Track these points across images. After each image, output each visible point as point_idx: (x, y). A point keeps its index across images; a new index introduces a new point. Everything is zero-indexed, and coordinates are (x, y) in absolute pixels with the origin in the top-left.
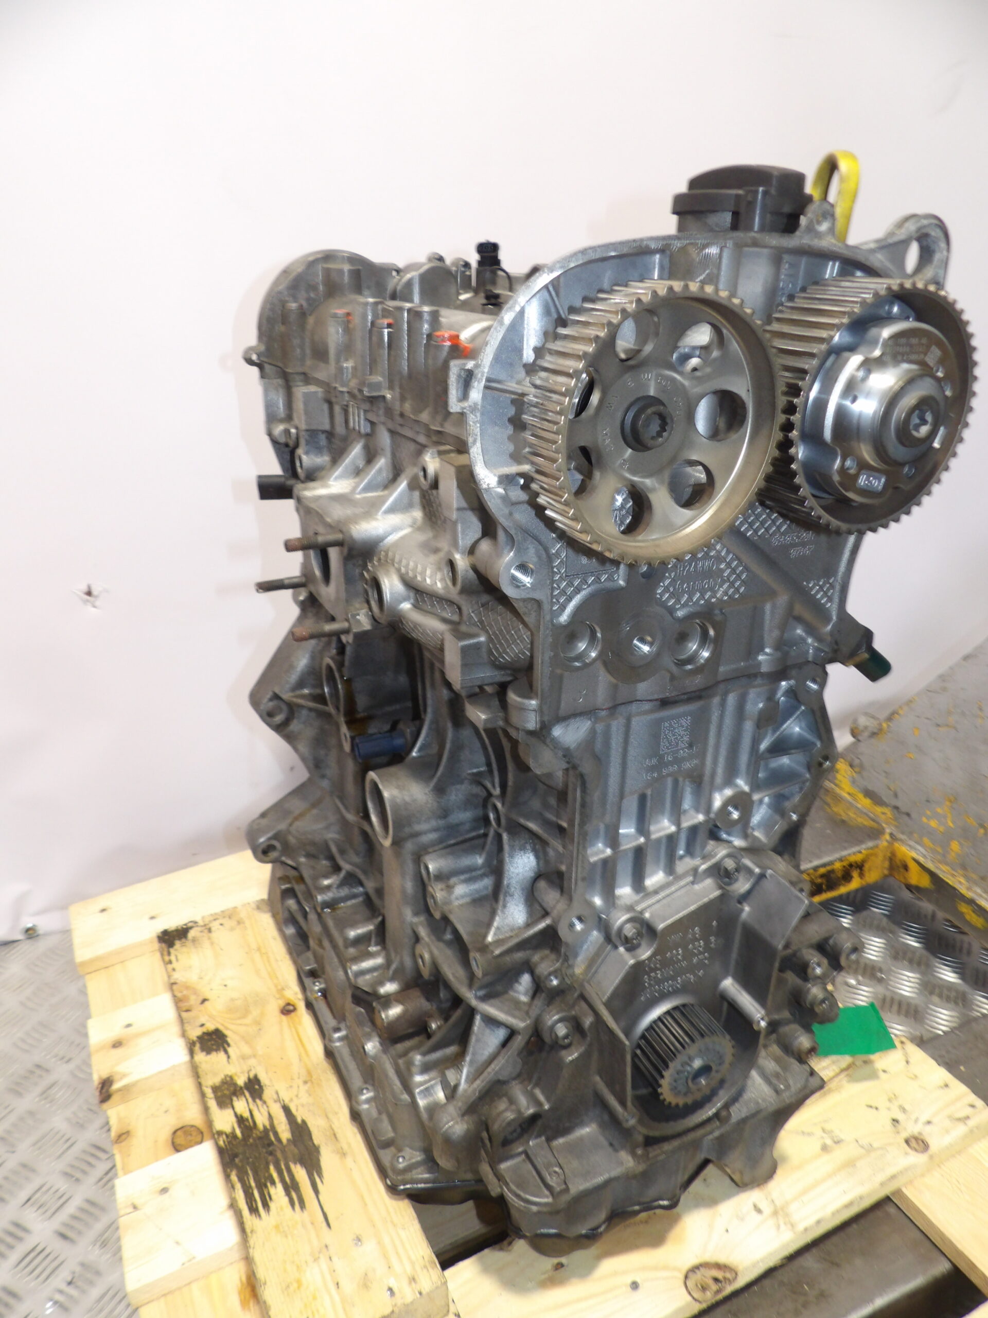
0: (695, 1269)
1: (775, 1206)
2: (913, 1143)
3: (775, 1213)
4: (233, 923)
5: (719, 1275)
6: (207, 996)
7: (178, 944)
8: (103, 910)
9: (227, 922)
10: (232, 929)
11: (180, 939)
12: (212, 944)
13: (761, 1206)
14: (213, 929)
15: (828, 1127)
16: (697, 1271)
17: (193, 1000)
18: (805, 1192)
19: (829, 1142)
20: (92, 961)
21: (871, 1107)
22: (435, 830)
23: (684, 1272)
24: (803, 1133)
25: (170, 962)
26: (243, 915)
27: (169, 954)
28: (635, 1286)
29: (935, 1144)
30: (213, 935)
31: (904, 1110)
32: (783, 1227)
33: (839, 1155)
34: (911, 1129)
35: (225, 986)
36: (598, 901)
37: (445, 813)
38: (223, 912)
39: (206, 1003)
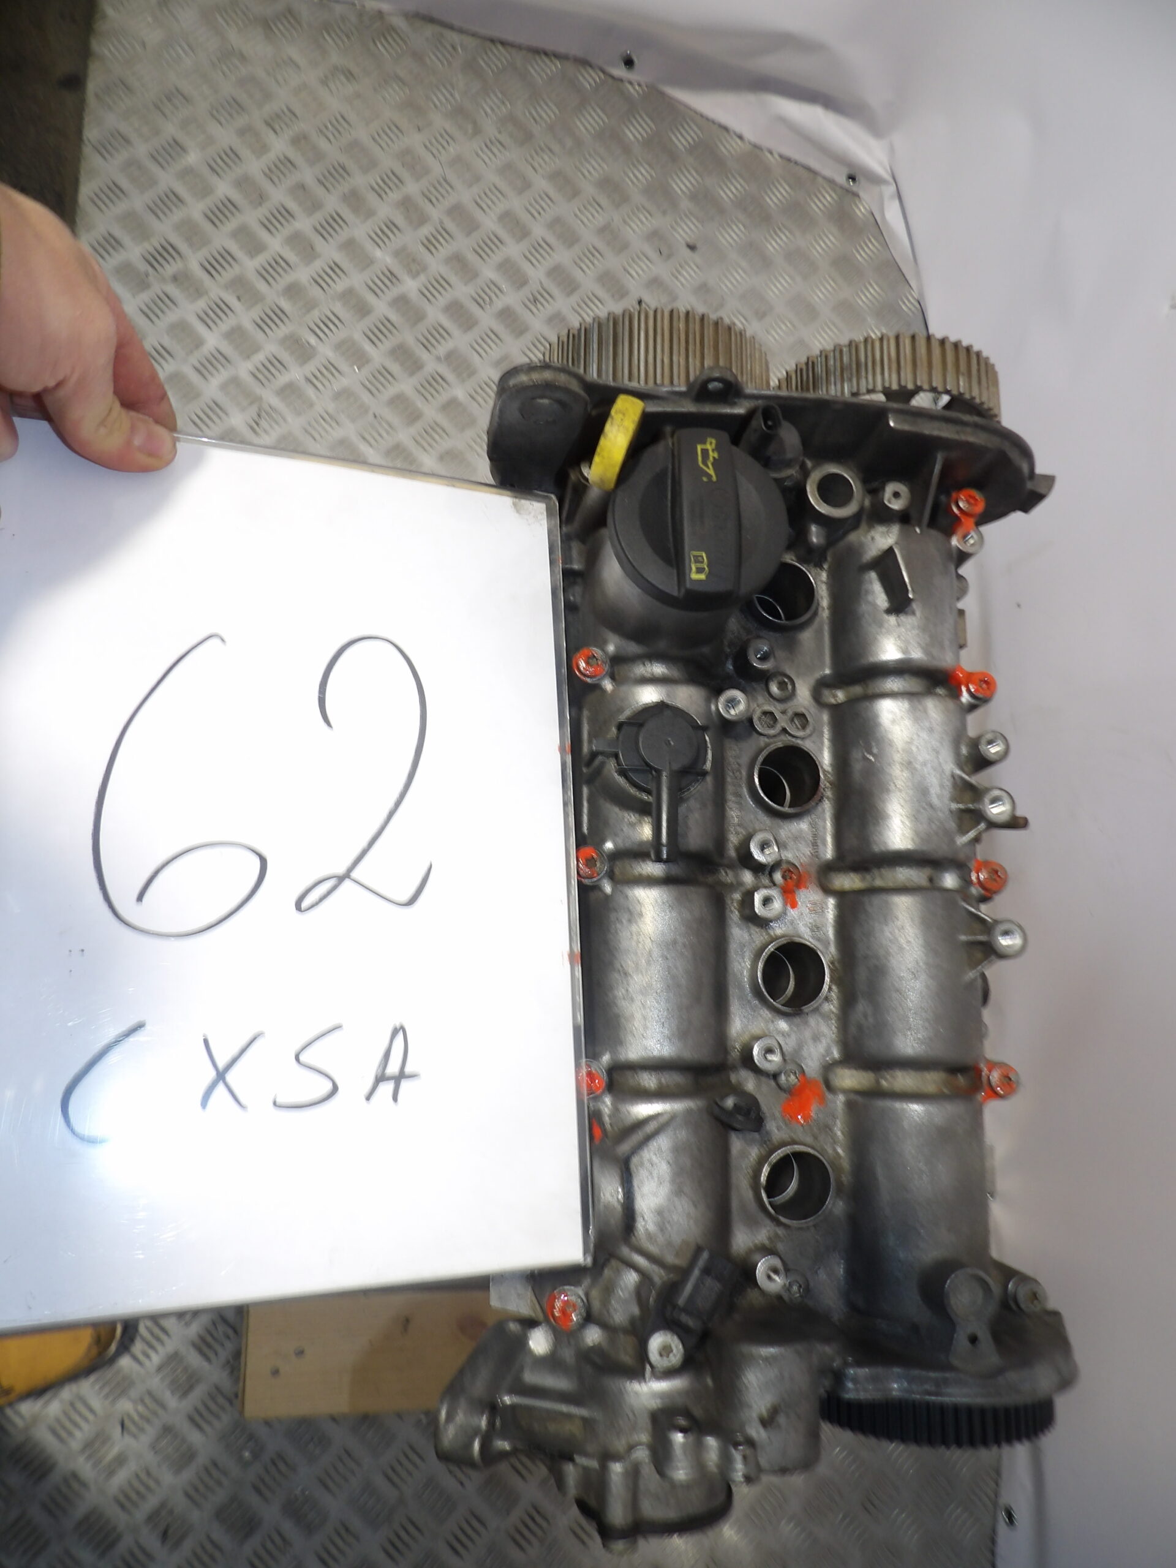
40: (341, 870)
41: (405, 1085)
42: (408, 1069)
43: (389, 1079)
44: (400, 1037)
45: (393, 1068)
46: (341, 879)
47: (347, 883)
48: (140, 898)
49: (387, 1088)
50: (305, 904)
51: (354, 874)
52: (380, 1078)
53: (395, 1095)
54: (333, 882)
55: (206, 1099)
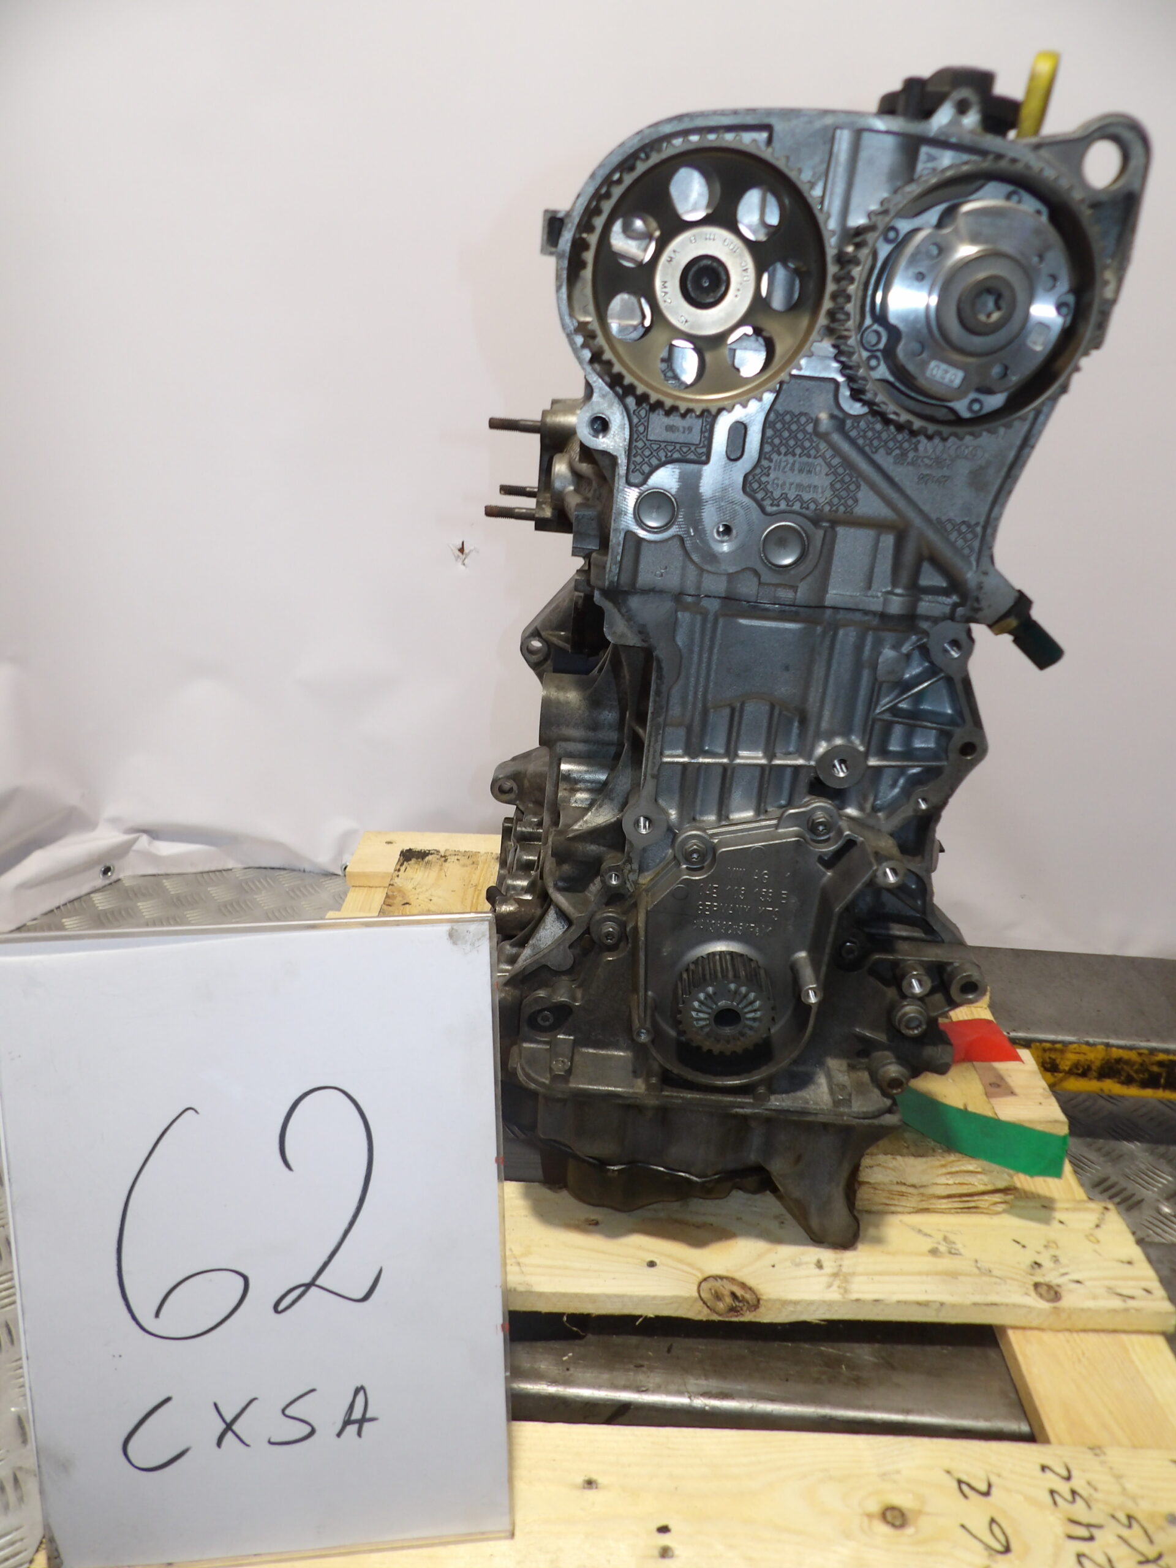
0: (716, 1278)
1: (840, 1270)
2: (1043, 1290)
3: (836, 1275)
4: (469, 862)
5: (739, 1292)
6: (411, 901)
7: (413, 861)
8: (389, 843)
9: (464, 860)
10: (464, 866)
11: (417, 858)
12: (441, 870)
13: (825, 1264)
14: (448, 861)
15: (952, 1237)
16: (719, 1280)
17: (399, 900)
18: (880, 1274)
19: (943, 1248)
20: (360, 875)
21: (1018, 1243)
22: (585, 741)
23: (706, 1275)
24: (920, 1231)
25: (399, 870)
26: (481, 859)
27: (402, 865)
28: (652, 1264)
29: (1069, 1301)
30: (447, 864)
31: (1056, 1259)
32: (834, 1288)
33: (946, 1263)
34: (1050, 1276)
35: (431, 900)
36: (673, 814)
37: (595, 726)
38: (465, 851)
39: (407, 905)
40: (307, 1279)
41: (367, 1426)
42: (369, 1415)
43: (354, 1422)
44: (361, 1396)
45: (357, 1414)
46: (308, 1286)
47: (313, 1290)
48: (157, 1315)
49: (352, 1429)
50: (280, 1308)
51: (318, 1282)
52: (347, 1422)
53: (359, 1434)
54: (301, 1289)
55: (219, 1443)
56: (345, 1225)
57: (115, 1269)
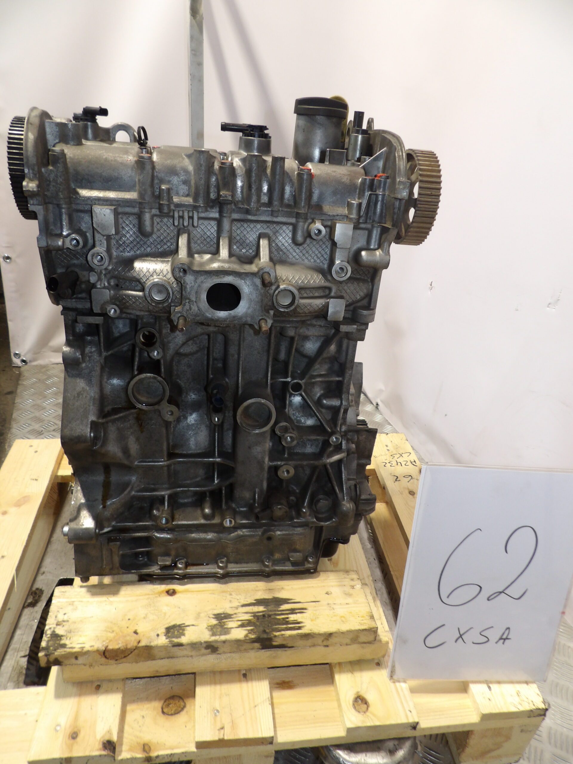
6: (132, 630)
39: (138, 631)
40: (501, 590)
41: (507, 641)
42: (508, 637)
43: (503, 639)
44: (508, 631)
45: (504, 636)
46: (501, 593)
48: (448, 597)
49: (501, 641)
50: (489, 599)
51: (505, 591)
52: (501, 639)
53: (503, 643)
54: (497, 594)
55: (456, 641)
56: (519, 573)
57: (438, 580)
